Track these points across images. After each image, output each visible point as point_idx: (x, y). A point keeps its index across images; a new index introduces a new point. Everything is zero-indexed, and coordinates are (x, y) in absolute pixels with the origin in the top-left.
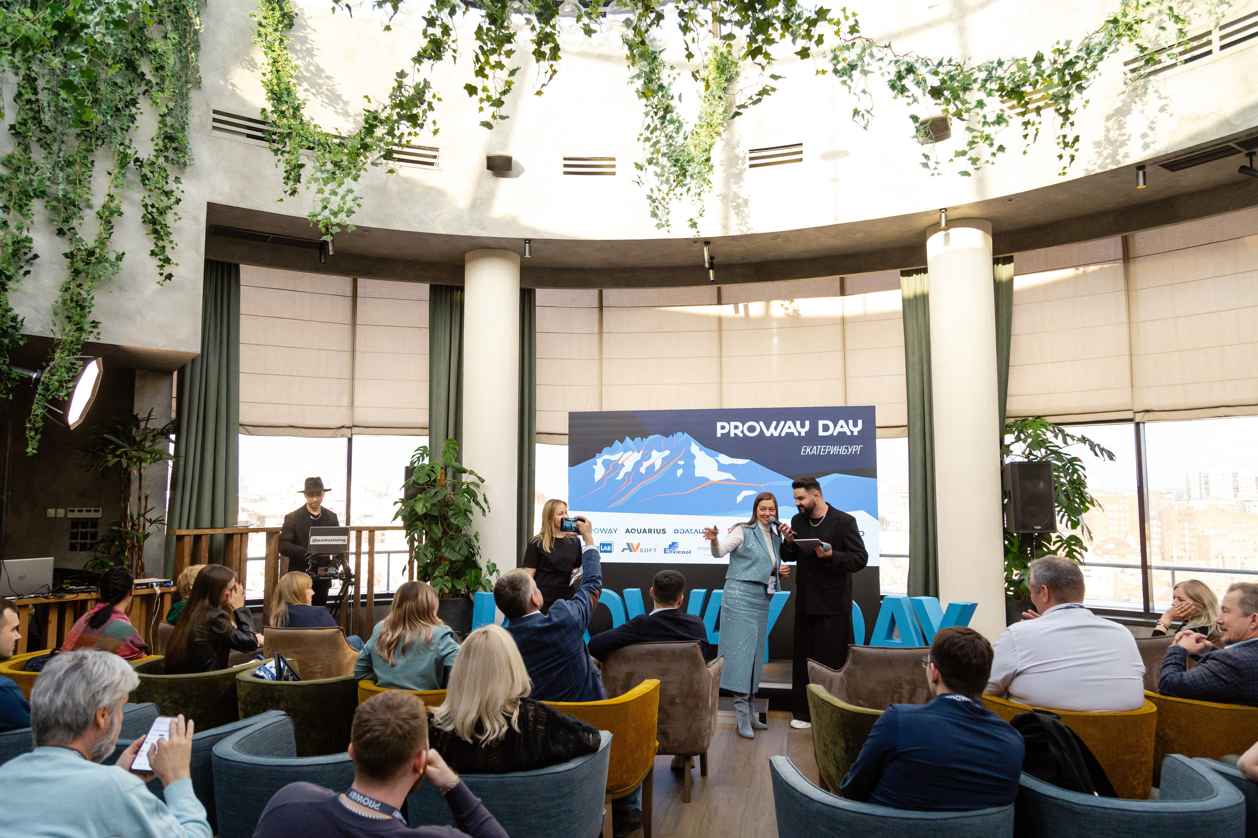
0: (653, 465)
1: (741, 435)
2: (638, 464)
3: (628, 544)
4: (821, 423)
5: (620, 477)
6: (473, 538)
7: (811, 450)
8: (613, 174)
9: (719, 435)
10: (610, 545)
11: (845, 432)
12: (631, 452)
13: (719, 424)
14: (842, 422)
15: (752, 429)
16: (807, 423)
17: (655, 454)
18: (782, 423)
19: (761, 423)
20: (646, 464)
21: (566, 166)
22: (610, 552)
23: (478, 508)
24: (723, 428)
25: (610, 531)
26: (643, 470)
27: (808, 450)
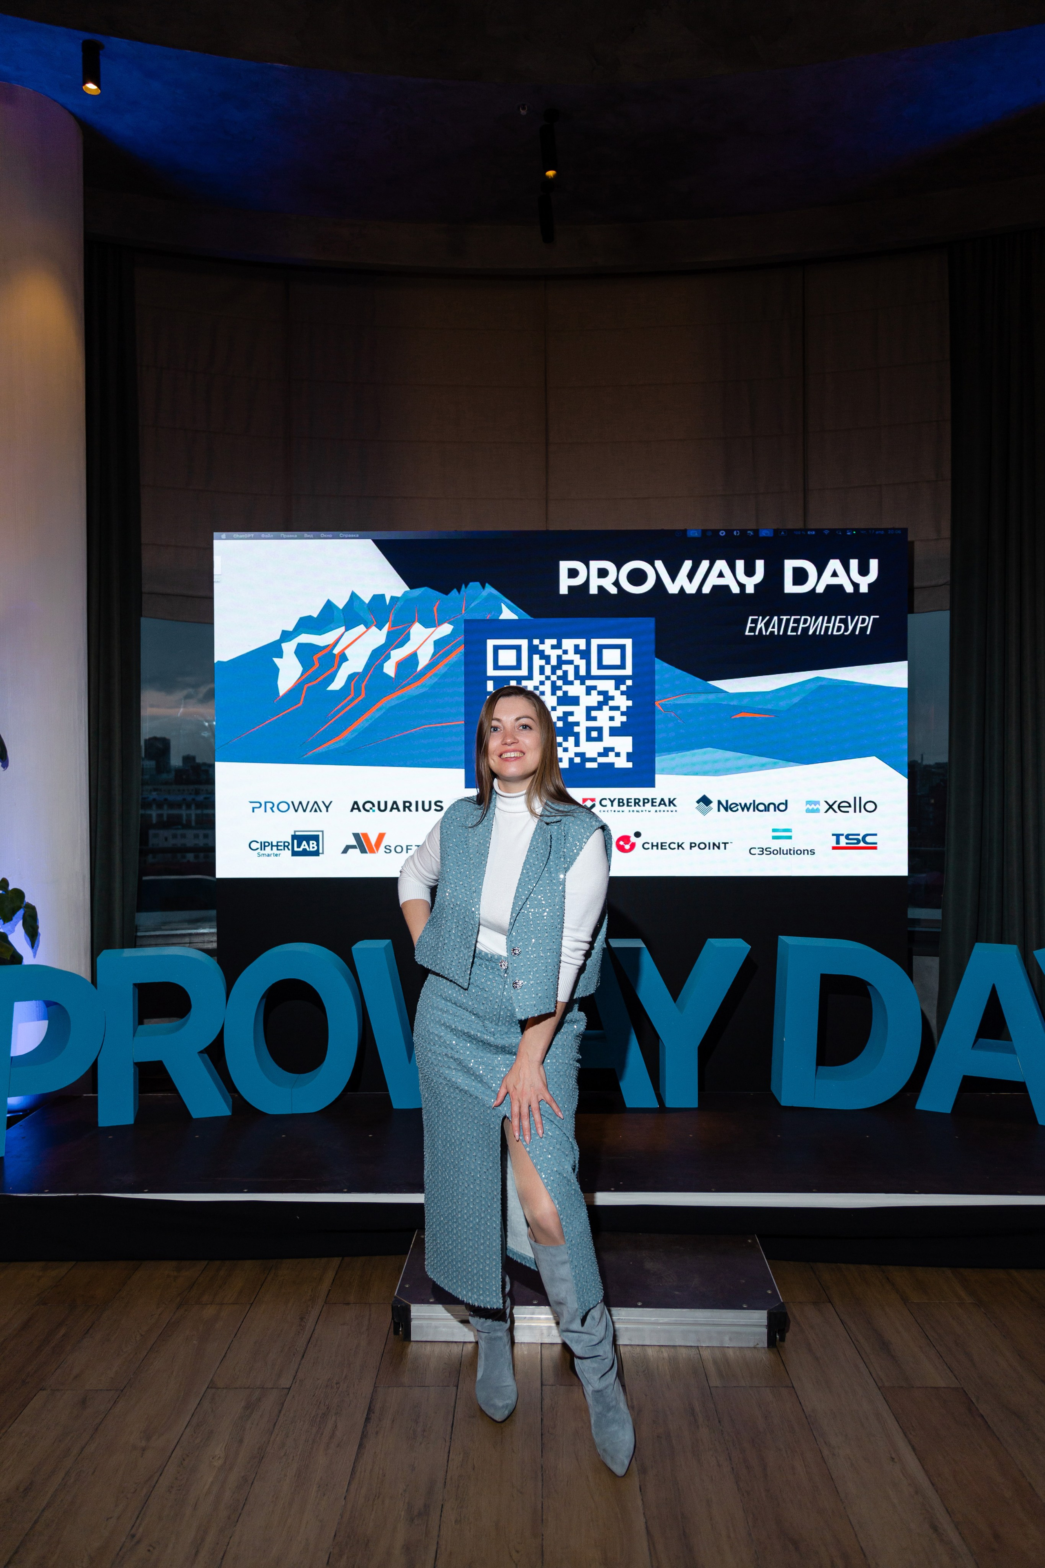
0: (413, 658)
1: (613, 590)
2: (379, 655)
3: (356, 836)
4: (790, 565)
5: (338, 684)
7: (767, 625)
9: (563, 590)
10: (316, 838)
11: (840, 587)
12: (361, 628)
13: (565, 566)
14: (834, 564)
15: (637, 577)
16: (760, 565)
17: (418, 631)
18: (705, 564)
19: (659, 564)
20: (397, 655)
22: (316, 853)
24: (573, 573)
25: (316, 807)
26: (389, 668)
27: (761, 625)
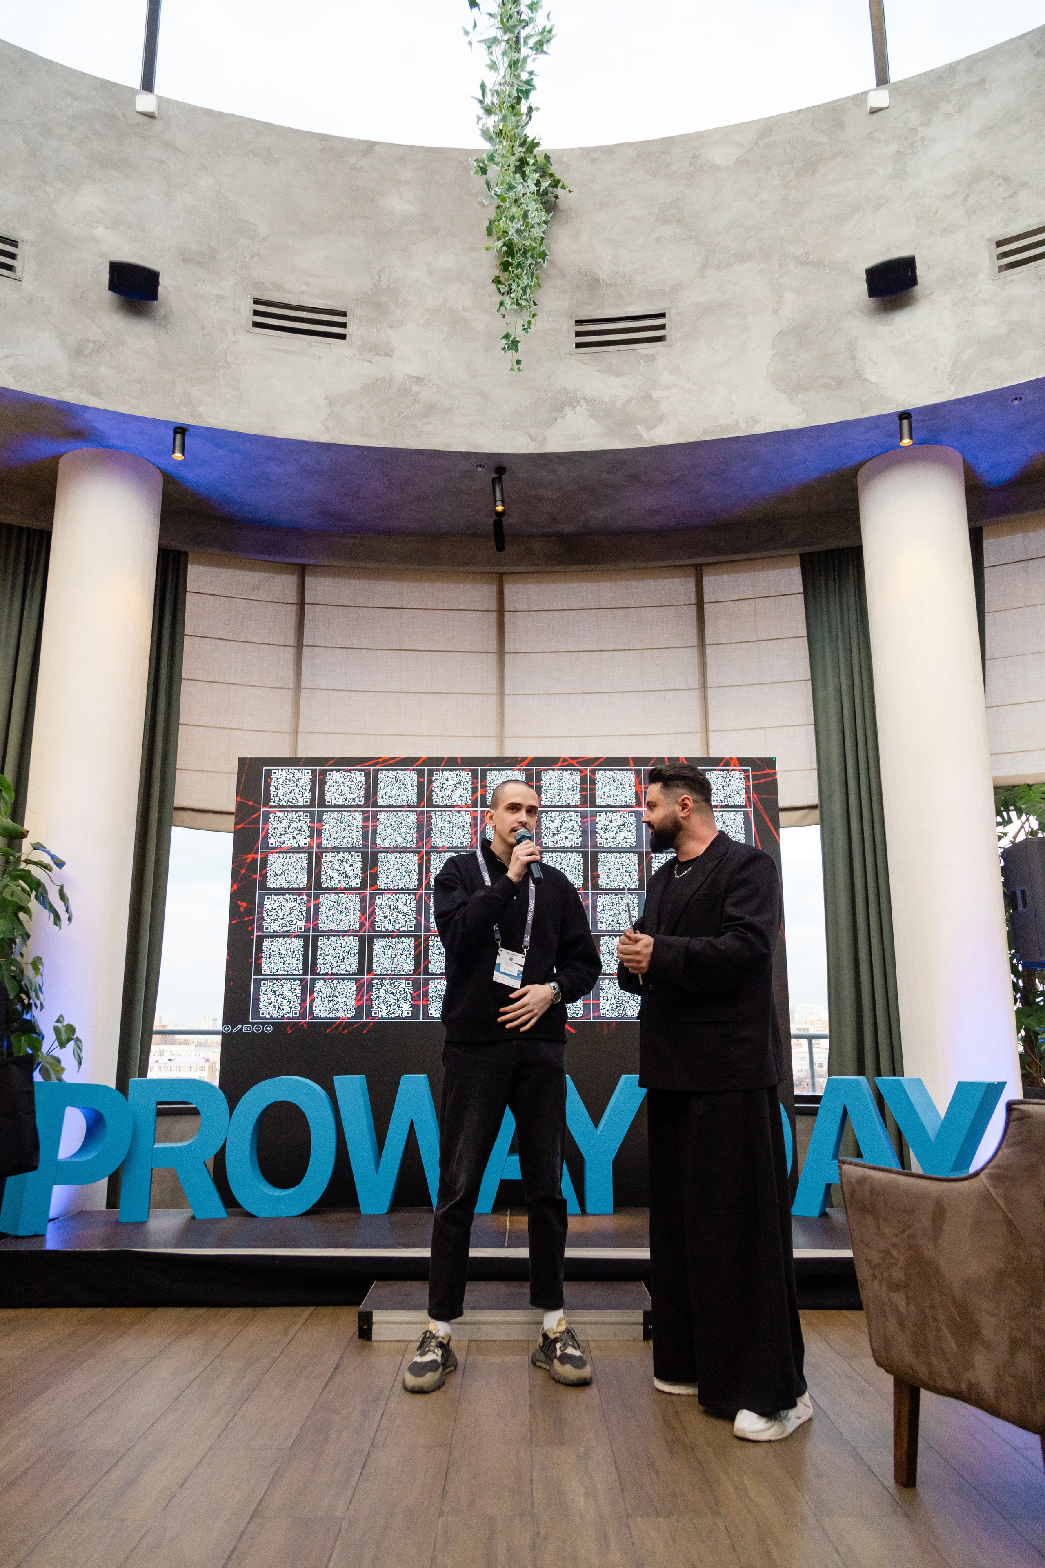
6: (29, 971)
8: (343, 337)
21: (256, 313)
23: (46, 913)
